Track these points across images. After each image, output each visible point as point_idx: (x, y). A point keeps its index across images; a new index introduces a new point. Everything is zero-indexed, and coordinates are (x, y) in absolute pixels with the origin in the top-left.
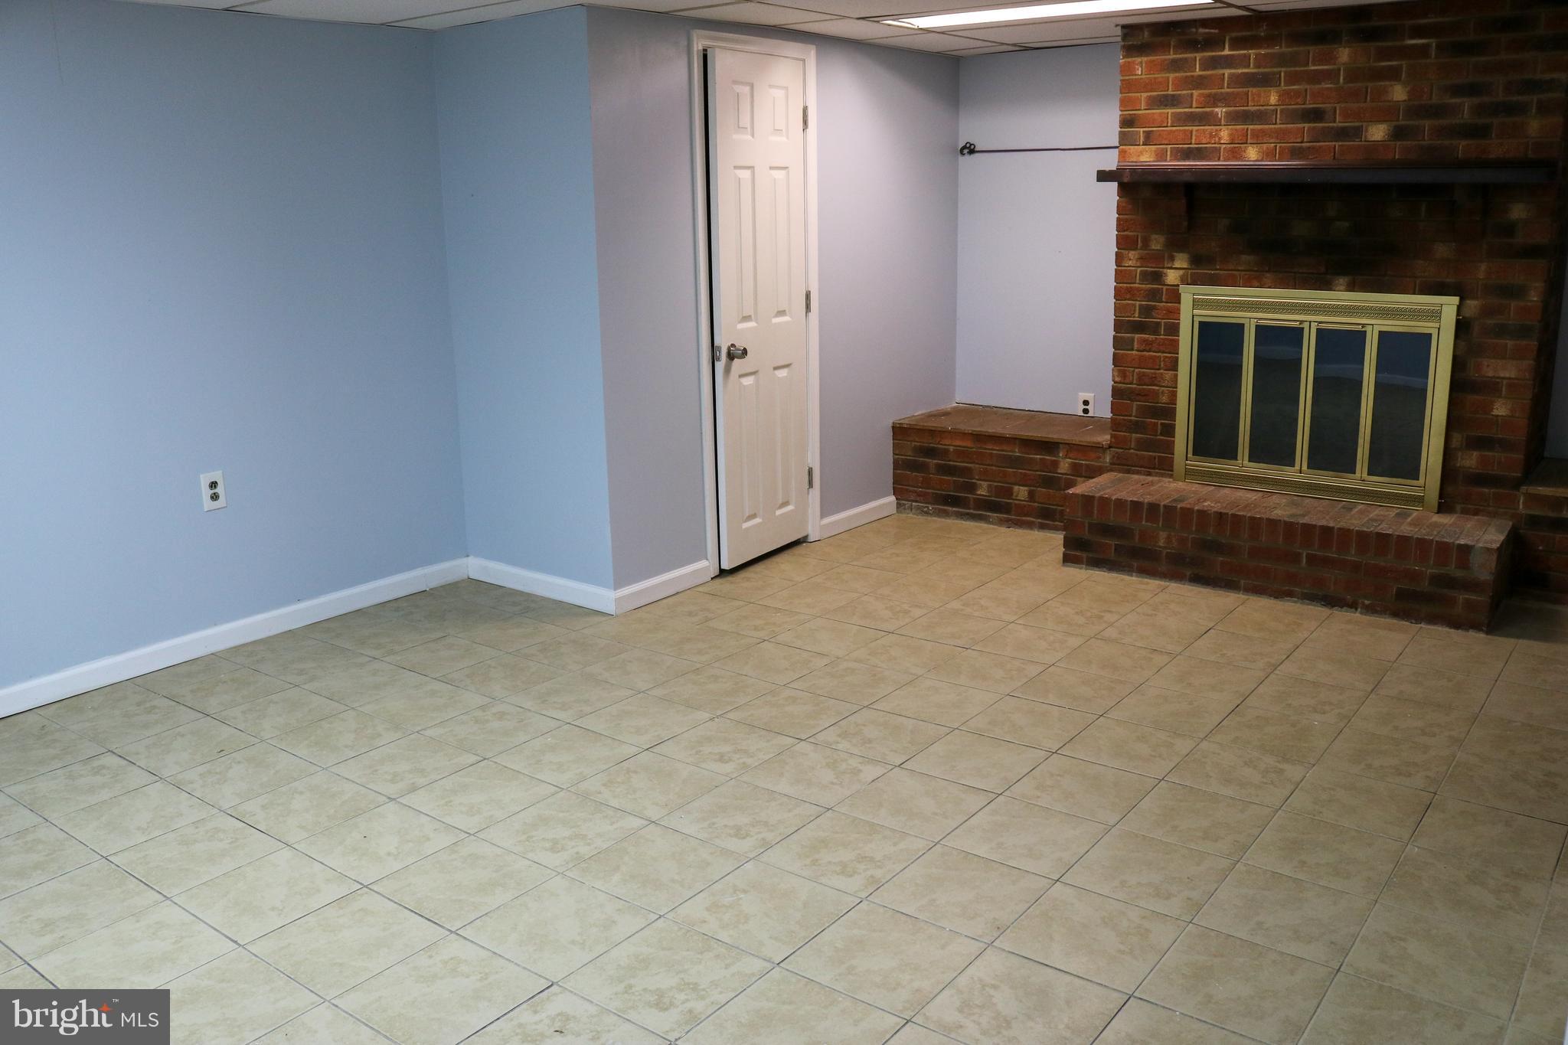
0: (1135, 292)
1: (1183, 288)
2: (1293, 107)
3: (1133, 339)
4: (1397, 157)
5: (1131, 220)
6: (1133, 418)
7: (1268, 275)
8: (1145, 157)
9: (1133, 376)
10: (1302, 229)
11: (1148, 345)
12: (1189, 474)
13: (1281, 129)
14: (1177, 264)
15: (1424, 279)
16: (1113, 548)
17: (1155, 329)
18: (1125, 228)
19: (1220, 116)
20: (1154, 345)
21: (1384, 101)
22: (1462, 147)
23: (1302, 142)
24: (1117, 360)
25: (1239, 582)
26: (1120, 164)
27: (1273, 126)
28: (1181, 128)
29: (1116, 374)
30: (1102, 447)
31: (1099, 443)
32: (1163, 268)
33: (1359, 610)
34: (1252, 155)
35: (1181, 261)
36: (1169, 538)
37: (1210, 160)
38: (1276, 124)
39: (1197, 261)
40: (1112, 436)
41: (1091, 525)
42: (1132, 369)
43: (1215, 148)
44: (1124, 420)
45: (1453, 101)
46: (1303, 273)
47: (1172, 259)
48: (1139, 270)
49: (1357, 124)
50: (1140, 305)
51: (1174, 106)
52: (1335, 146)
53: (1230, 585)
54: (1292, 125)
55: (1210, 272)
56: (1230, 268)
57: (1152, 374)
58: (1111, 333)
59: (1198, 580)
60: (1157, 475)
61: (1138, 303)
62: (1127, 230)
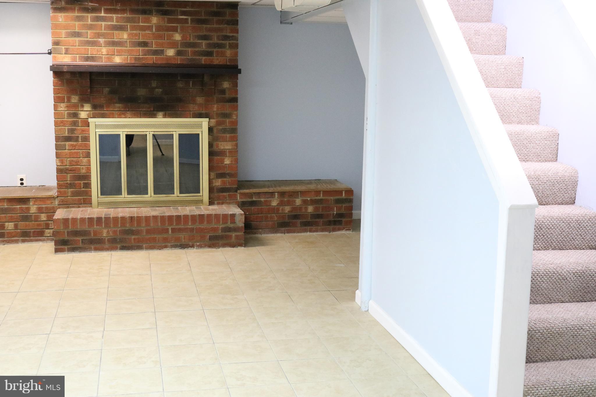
0: (65, 122)
1: (90, 120)
2: (134, 40)
3: (65, 145)
4: (179, 63)
5: (61, 89)
6: (68, 182)
7: (128, 112)
8: (66, 60)
9: (67, 162)
10: (141, 92)
11: (74, 147)
12: (99, 204)
13: (130, 50)
14: (85, 109)
15: (194, 112)
16: (81, 241)
17: (76, 139)
18: (58, 93)
19: (101, 42)
20: (76, 146)
21: (172, 40)
22: (204, 60)
23: (139, 55)
24: (58, 156)
25: (143, 245)
26: (53, 63)
27: (126, 48)
28: (83, 47)
29: (58, 162)
30: (54, 198)
31: (52, 196)
32: (79, 111)
33: (195, 248)
34: (118, 60)
35: (87, 107)
36: (108, 232)
37: (98, 62)
38: (127, 47)
39: (94, 107)
40: (58, 191)
41: (68, 232)
42: (66, 159)
43: (100, 57)
44: (64, 183)
45: (199, 41)
46: (144, 111)
47: (82, 106)
48: (66, 112)
49: (162, 49)
50: (68, 129)
51: (79, 37)
52: (153, 58)
53: (139, 248)
54: (134, 48)
55: (101, 112)
56: (111, 110)
57: (76, 160)
58: (54, 142)
59: (124, 248)
60: (83, 207)
61: (67, 128)
62: (58, 94)
